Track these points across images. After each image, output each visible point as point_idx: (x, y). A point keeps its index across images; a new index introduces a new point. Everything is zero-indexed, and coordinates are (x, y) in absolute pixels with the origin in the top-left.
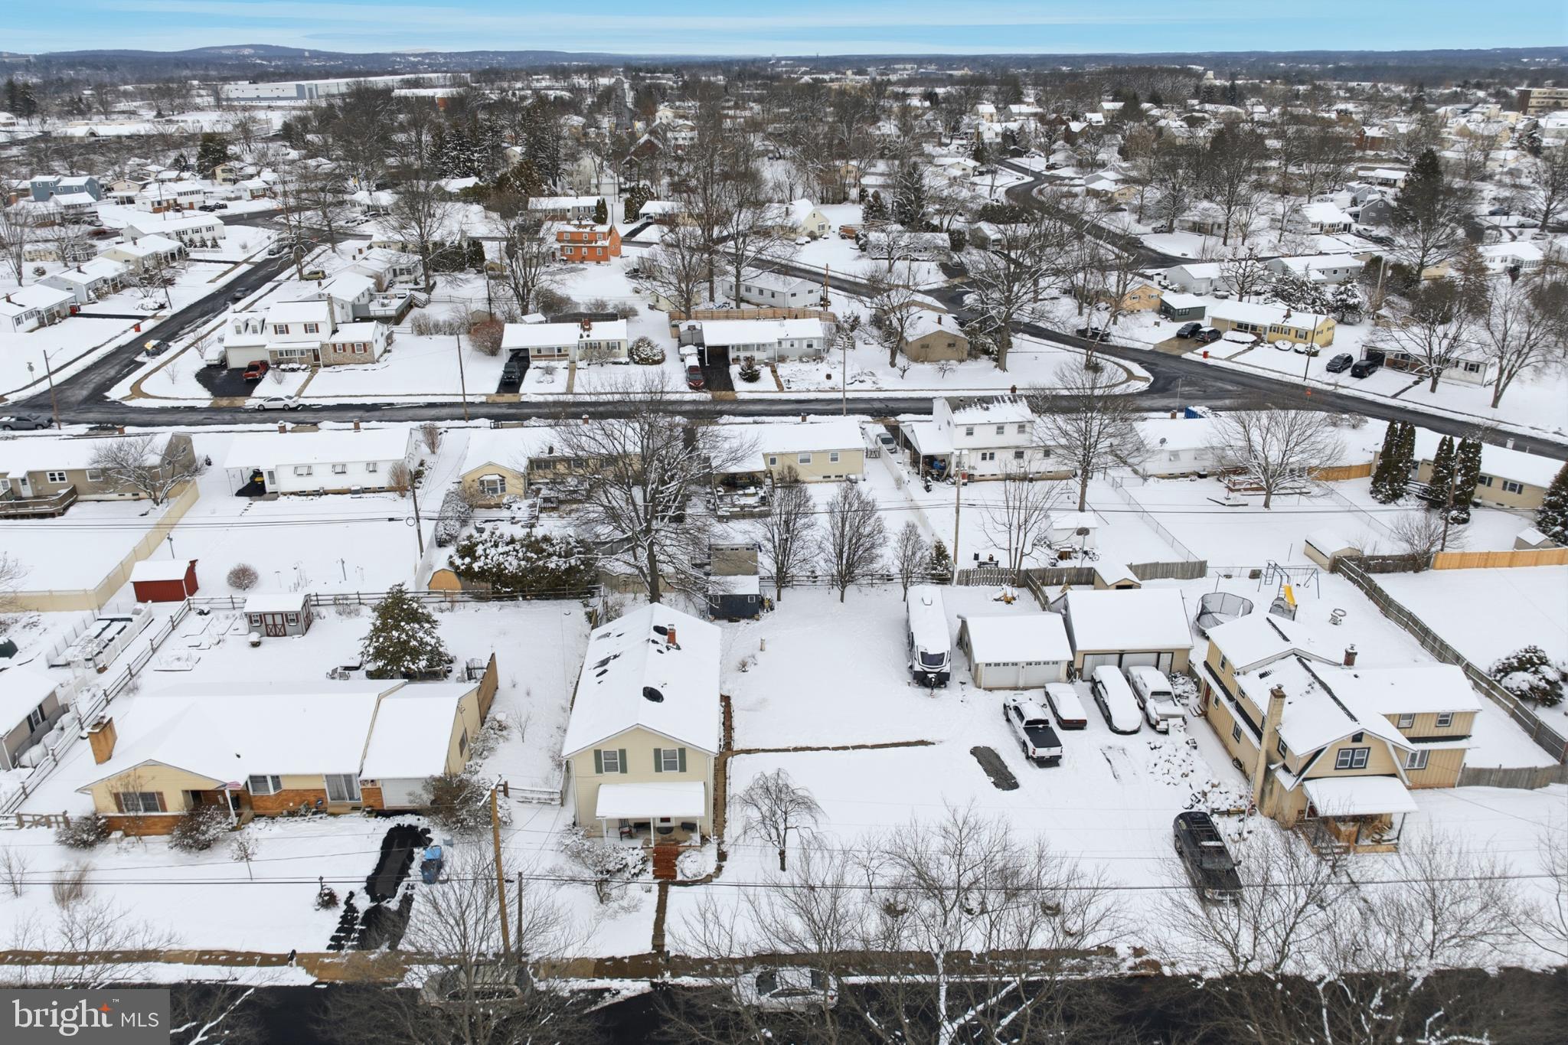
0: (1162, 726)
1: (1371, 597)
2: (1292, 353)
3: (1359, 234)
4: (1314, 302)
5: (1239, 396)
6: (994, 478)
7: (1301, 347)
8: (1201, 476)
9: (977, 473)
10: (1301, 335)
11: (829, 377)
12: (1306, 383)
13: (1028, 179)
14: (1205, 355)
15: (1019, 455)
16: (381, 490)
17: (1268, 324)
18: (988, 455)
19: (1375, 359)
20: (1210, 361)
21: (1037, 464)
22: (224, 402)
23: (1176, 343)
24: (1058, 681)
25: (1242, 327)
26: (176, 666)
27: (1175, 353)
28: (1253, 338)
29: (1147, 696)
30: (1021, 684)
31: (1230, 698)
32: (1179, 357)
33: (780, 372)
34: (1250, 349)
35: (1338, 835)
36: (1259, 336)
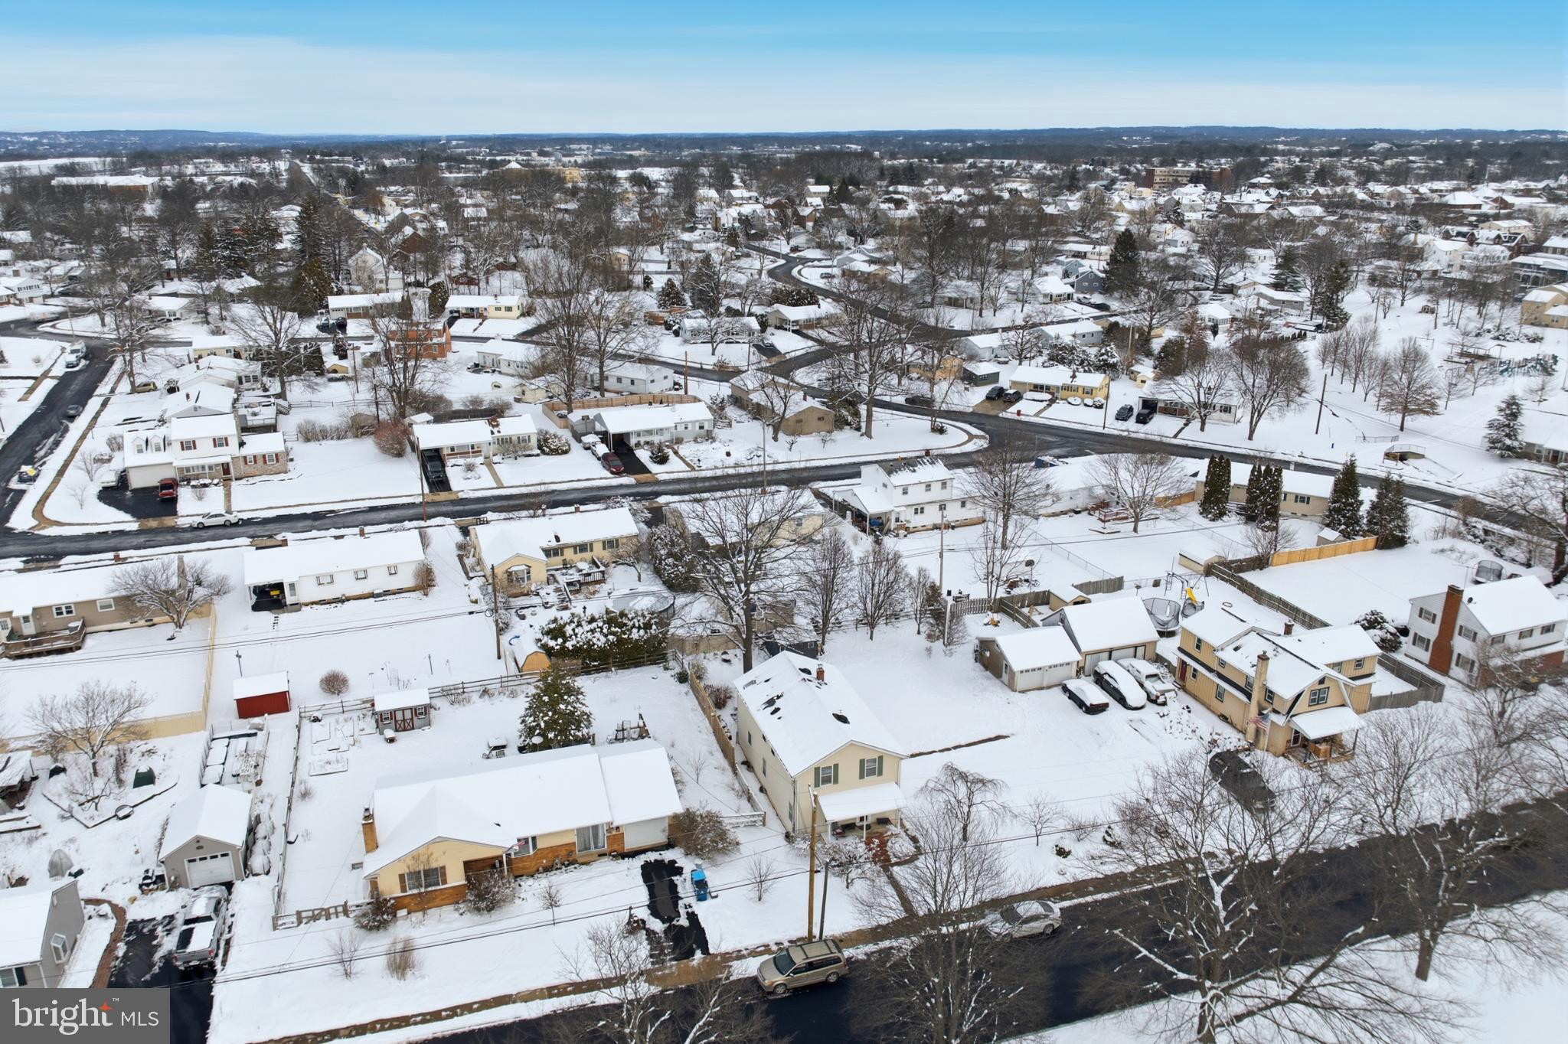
0: (1161, 700)
1: (1243, 591)
2: (1082, 407)
3: (1080, 302)
4: (1082, 363)
5: (1061, 446)
6: (925, 529)
7: (1089, 401)
8: (1077, 513)
9: (911, 526)
10: (1089, 391)
11: (728, 454)
12: (1106, 431)
13: (782, 262)
14: (1019, 413)
15: (942, 507)
16: (400, 591)
17: (1060, 384)
18: (919, 510)
19: (1150, 408)
20: (1023, 418)
21: (954, 513)
22: (153, 523)
23: (988, 404)
24: (1071, 678)
25: (1038, 388)
26: (329, 769)
27: (992, 413)
28: (1049, 397)
29: (1143, 679)
30: (1045, 684)
31: (1210, 670)
32: (997, 417)
33: (681, 453)
34: (1049, 405)
35: (1317, 752)
36: (1052, 394)
